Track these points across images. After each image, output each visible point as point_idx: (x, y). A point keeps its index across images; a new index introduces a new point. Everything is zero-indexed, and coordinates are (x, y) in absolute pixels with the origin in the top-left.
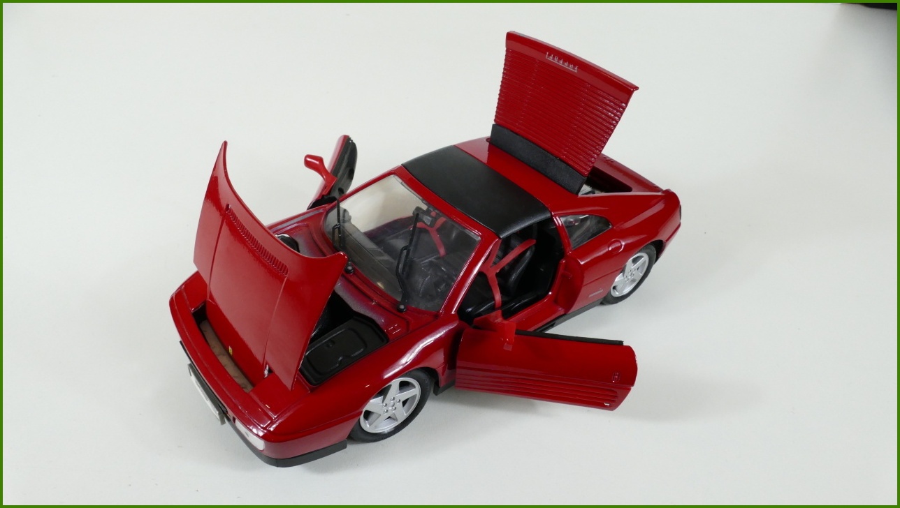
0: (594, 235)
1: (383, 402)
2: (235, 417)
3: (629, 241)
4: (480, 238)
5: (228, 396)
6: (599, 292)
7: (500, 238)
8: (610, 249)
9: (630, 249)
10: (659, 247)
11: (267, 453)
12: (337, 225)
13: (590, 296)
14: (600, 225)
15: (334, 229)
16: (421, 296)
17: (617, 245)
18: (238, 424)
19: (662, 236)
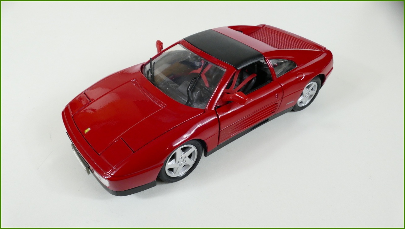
0: (288, 71)
1: (176, 162)
2: (93, 169)
3: (308, 74)
4: (226, 70)
5: (89, 158)
6: (292, 102)
7: (237, 70)
8: (297, 78)
9: (307, 79)
10: (323, 79)
11: (110, 188)
12: (150, 69)
13: (287, 104)
14: (291, 66)
15: (148, 71)
16: (195, 101)
17: (301, 76)
18: (95, 172)
19: (324, 72)
